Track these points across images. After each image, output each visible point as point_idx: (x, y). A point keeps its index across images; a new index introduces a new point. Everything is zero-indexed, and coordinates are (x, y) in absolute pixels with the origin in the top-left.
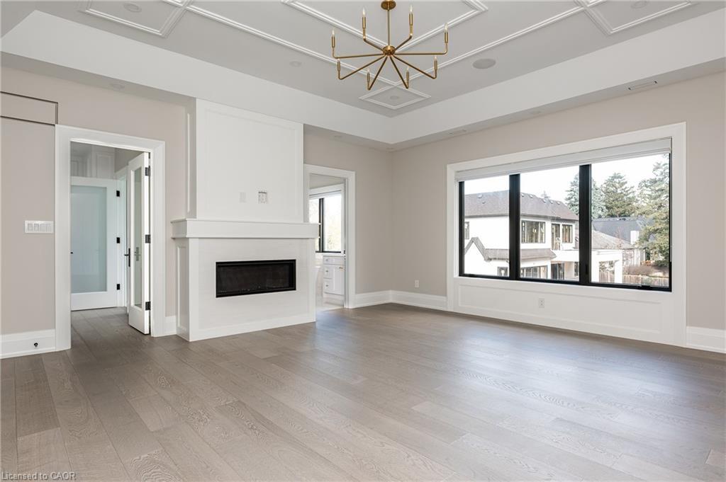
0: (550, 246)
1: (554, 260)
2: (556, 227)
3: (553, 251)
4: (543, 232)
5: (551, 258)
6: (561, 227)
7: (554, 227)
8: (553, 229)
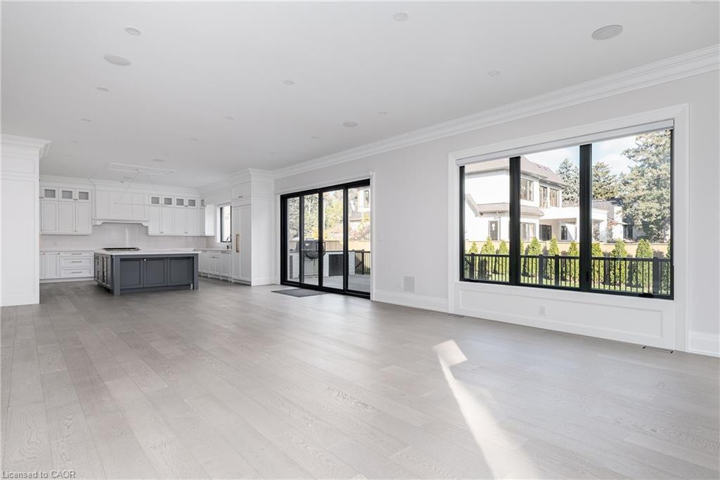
0: (538, 206)
1: (542, 218)
2: (544, 190)
3: (541, 209)
4: (531, 190)
5: (539, 216)
6: (549, 190)
7: (542, 189)
8: (540, 191)
